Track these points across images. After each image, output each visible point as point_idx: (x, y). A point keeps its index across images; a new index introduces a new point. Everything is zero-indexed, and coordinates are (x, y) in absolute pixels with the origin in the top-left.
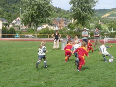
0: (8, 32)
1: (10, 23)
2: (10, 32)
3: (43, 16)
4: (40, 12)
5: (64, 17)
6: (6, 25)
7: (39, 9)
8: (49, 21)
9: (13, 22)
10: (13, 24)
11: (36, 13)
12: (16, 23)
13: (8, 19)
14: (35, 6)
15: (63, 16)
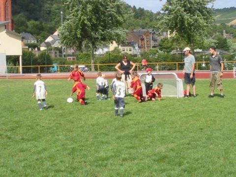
0: (35, 62)
1: (41, 42)
2: (39, 61)
3: (105, 27)
4: (98, 19)
5: (151, 27)
6: (33, 46)
7: (96, 11)
8: (118, 35)
9: (46, 41)
10: (48, 45)
11: (90, 20)
12: (53, 42)
13: (38, 34)
14: (89, 6)
15: (150, 24)
